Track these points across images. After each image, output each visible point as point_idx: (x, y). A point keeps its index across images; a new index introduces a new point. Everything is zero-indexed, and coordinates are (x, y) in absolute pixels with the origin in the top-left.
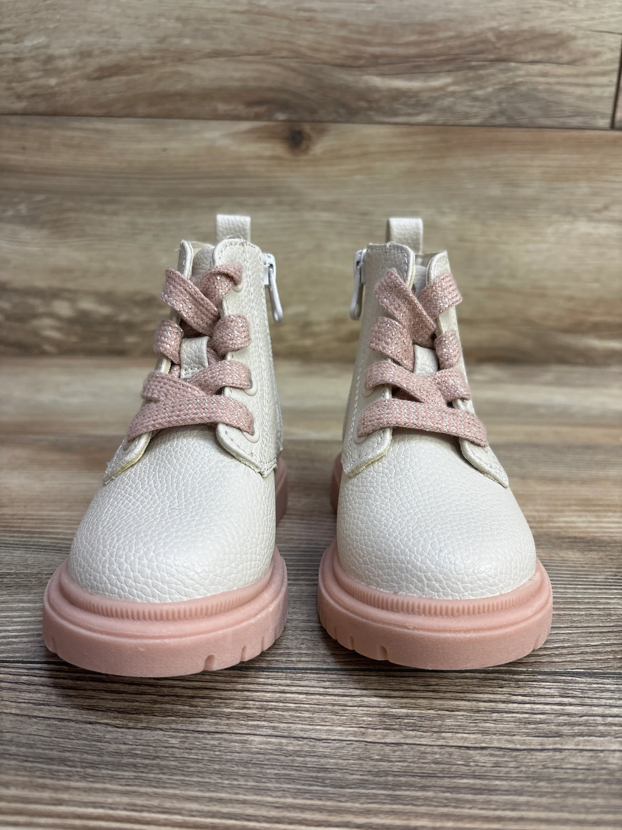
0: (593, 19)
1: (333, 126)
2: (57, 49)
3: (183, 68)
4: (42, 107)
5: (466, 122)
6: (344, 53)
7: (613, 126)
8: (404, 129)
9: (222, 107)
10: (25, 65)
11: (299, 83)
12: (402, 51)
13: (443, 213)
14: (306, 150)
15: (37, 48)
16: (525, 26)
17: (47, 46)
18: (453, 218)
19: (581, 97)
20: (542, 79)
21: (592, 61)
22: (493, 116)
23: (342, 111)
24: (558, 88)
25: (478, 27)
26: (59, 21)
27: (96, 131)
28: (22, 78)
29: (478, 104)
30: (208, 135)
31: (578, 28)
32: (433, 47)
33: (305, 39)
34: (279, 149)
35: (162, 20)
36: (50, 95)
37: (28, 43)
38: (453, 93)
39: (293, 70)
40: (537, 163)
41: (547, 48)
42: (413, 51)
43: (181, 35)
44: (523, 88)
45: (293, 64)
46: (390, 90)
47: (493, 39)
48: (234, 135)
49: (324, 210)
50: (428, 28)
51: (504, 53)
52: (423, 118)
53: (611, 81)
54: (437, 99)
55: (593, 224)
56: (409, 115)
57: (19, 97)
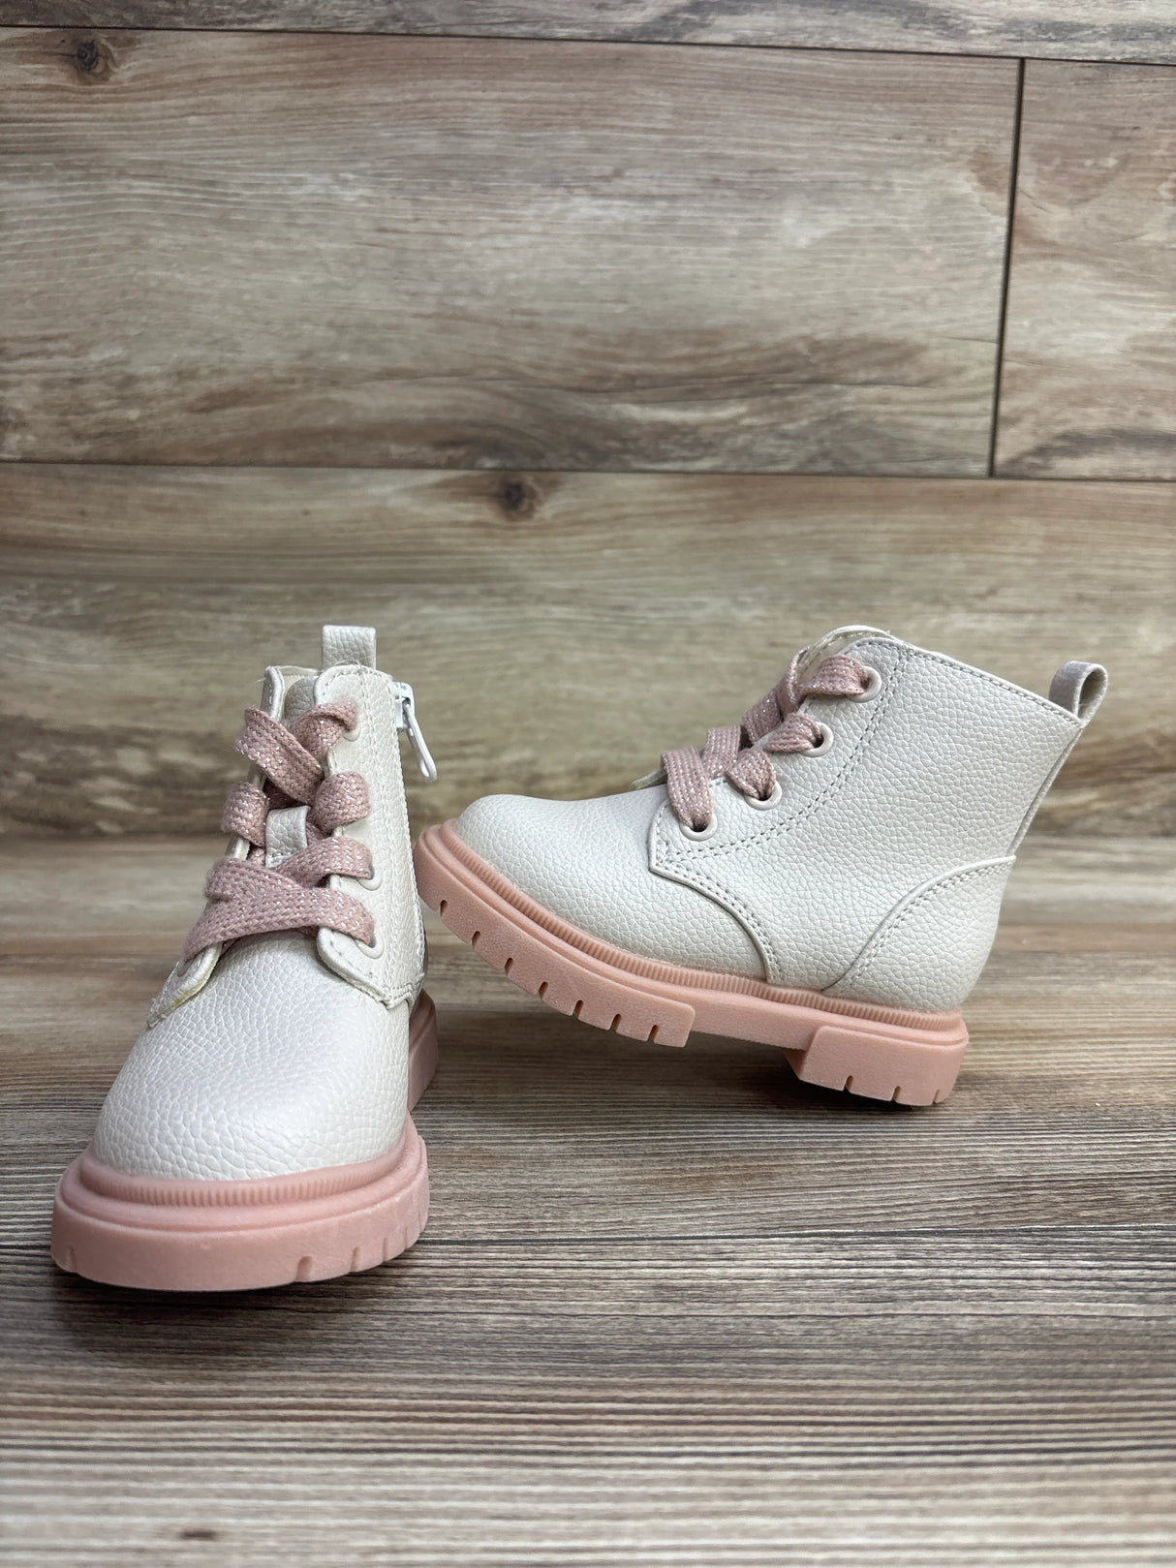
0: (951, 321)
1: (571, 476)
2: (141, 367)
3: (337, 395)
4: (115, 452)
5: (772, 468)
6: (583, 372)
7: (992, 473)
8: (679, 480)
9: (396, 450)
10: (89, 389)
11: (516, 415)
12: (669, 369)
13: (741, 605)
14: (528, 514)
15: (109, 363)
16: (852, 332)
17: (125, 362)
18: (759, 611)
19: (941, 432)
20: (881, 408)
21: (952, 380)
22: (812, 460)
23: (582, 455)
24: (907, 419)
25: (782, 335)
26: (145, 325)
27: (201, 486)
28: (84, 409)
29: (787, 442)
30: (375, 490)
31: (930, 334)
32: (717, 364)
33: (524, 354)
35: (307, 327)
36: (129, 433)
37: (95, 357)
38: (749, 428)
39: (507, 396)
40: (884, 526)
41: (885, 364)
42: (685, 368)
43: (335, 348)
44: (854, 421)
45: (506, 387)
46: (653, 424)
47: (805, 352)
48: (416, 491)
49: (555, 603)
50: (707, 338)
51: (823, 370)
52: (705, 464)
53: (985, 409)
54: (725, 436)
55: (976, 616)
56: (685, 459)
57: (78, 437)
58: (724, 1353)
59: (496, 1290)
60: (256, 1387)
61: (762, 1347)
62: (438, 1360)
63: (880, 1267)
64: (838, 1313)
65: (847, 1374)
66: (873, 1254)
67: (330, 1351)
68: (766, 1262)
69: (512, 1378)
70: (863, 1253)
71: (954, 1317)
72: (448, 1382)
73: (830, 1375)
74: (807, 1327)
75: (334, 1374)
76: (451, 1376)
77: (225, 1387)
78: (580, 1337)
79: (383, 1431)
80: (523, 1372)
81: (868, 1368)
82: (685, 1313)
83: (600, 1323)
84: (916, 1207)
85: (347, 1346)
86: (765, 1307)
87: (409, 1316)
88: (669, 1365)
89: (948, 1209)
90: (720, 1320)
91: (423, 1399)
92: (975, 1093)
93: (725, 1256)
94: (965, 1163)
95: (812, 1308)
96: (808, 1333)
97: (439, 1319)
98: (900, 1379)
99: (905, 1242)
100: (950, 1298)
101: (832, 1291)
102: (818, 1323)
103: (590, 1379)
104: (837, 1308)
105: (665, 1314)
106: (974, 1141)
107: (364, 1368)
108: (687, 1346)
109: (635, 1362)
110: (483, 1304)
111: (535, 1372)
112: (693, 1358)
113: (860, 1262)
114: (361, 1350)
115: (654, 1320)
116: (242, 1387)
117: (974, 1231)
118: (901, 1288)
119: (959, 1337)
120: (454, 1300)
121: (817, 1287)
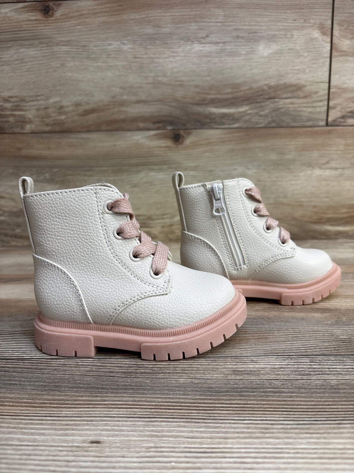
0: (313, 77)
1: (194, 131)
2: (65, 103)
3: (123, 109)
4: (58, 129)
5: (257, 126)
6: (198, 98)
7: (327, 125)
8: (228, 131)
9: (141, 125)
10: (50, 111)
12: (224, 97)
13: (248, 169)
14: (182, 143)
15: (55, 102)
16: (282, 82)
17: (60, 102)
18: (254, 171)
19: (311, 112)
20: (291, 106)
21: (314, 96)
22: (269, 123)
23: (198, 124)
24: (299, 109)
25: (260, 84)
27: (83, 138)
28: (48, 116)
29: (262, 118)
30: (135, 138)
31: (307, 81)
32: (239, 94)
33: (180, 94)
34: (169, 143)
35: (114, 88)
36: (62, 123)
37: (52, 101)
38: (250, 114)
39: (174, 107)
40: (293, 143)
41: (293, 92)
42: (230, 96)
43: (122, 94)
44: (283, 110)
45: (174, 104)
46: (220, 114)
47: (267, 89)
48: (148, 137)
49: (191, 170)
50: (236, 86)
51: (272, 95)
52: (236, 125)
53: (325, 105)
54: (242, 117)
55: (322, 171)
56: (230, 124)
57: (47, 125)
58: (256, 390)
59: (183, 372)
60: (111, 399)
61: (268, 388)
62: (166, 392)
63: (305, 365)
64: (292, 379)
65: (296, 397)
66: (302, 361)
67: (133, 389)
68: (267, 363)
69: (190, 397)
70: (299, 361)
71: (330, 380)
72: (170, 398)
73: (291, 397)
74: (282, 383)
75: (135, 395)
76: (171, 396)
77: (102, 399)
78: (210, 385)
79: (151, 412)
80: (194, 395)
81: (303, 395)
82: (243, 378)
83: (216, 381)
84: (314, 347)
85: (138, 387)
86: (268, 377)
87: (156, 379)
88: (239, 394)
89: (325, 348)
90: (254, 381)
91: (162, 403)
92: (330, 314)
93: (254, 362)
94: (329, 334)
95: (283, 377)
96: (283, 384)
97: (166, 380)
98: (314, 398)
99: (312, 358)
100: (328, 374)
101: (290, 372)
102: (286, 382)
103: (214, 397)
104: (292, 377)
105: (237, 378)
106: (331, 328)
107: (144, 394)
108: (245, 388)
109: (228, 393)
110: (179, 376)
111: (197, 395)
112: (247, 392)
113: (298, 364)
114: (142, 388)
115: (233, 380)
116: (107, 399)
117: (334, 355)
118: (312, 371)
119: (332, 386)
120: (170, 375)
121: (284, 371)
